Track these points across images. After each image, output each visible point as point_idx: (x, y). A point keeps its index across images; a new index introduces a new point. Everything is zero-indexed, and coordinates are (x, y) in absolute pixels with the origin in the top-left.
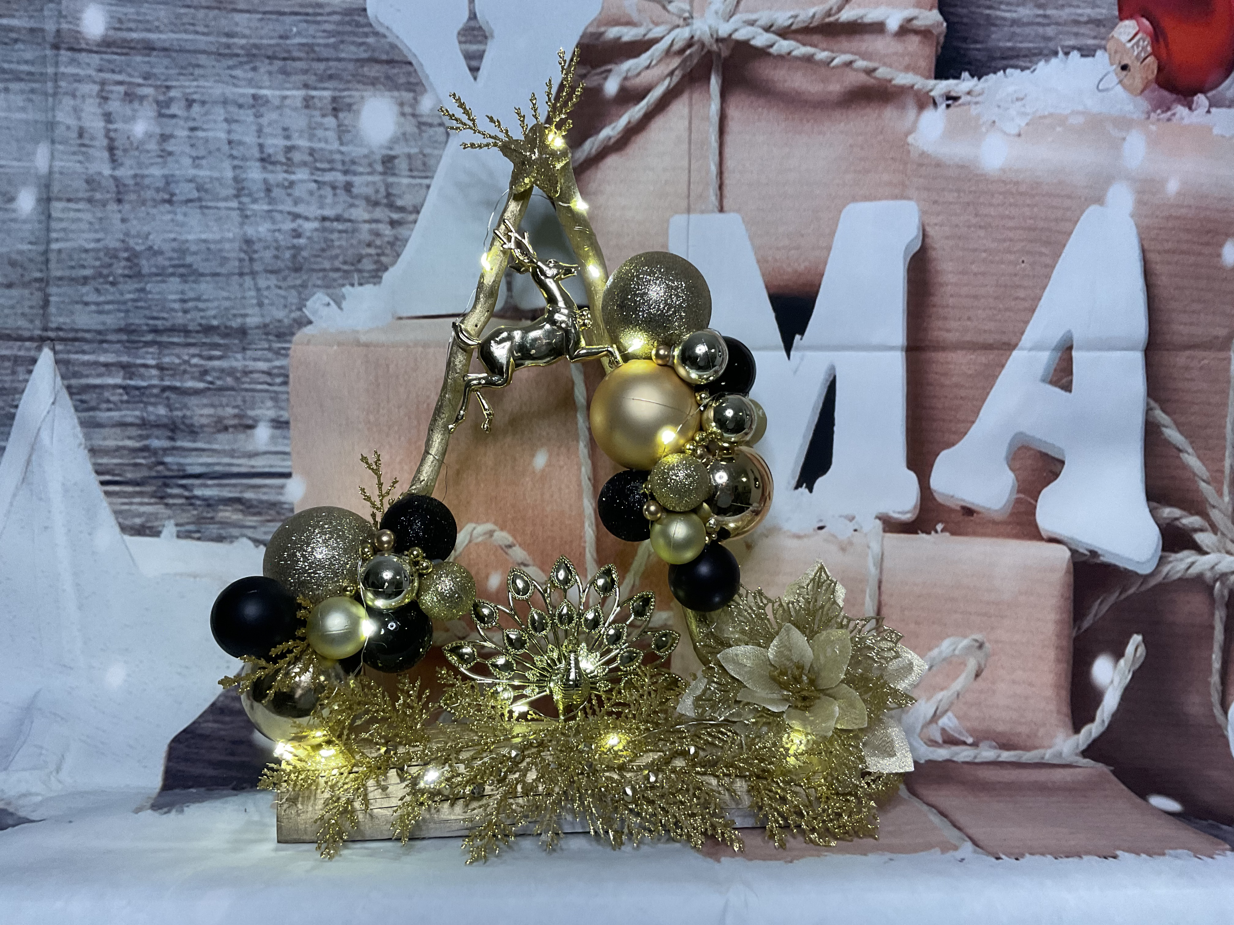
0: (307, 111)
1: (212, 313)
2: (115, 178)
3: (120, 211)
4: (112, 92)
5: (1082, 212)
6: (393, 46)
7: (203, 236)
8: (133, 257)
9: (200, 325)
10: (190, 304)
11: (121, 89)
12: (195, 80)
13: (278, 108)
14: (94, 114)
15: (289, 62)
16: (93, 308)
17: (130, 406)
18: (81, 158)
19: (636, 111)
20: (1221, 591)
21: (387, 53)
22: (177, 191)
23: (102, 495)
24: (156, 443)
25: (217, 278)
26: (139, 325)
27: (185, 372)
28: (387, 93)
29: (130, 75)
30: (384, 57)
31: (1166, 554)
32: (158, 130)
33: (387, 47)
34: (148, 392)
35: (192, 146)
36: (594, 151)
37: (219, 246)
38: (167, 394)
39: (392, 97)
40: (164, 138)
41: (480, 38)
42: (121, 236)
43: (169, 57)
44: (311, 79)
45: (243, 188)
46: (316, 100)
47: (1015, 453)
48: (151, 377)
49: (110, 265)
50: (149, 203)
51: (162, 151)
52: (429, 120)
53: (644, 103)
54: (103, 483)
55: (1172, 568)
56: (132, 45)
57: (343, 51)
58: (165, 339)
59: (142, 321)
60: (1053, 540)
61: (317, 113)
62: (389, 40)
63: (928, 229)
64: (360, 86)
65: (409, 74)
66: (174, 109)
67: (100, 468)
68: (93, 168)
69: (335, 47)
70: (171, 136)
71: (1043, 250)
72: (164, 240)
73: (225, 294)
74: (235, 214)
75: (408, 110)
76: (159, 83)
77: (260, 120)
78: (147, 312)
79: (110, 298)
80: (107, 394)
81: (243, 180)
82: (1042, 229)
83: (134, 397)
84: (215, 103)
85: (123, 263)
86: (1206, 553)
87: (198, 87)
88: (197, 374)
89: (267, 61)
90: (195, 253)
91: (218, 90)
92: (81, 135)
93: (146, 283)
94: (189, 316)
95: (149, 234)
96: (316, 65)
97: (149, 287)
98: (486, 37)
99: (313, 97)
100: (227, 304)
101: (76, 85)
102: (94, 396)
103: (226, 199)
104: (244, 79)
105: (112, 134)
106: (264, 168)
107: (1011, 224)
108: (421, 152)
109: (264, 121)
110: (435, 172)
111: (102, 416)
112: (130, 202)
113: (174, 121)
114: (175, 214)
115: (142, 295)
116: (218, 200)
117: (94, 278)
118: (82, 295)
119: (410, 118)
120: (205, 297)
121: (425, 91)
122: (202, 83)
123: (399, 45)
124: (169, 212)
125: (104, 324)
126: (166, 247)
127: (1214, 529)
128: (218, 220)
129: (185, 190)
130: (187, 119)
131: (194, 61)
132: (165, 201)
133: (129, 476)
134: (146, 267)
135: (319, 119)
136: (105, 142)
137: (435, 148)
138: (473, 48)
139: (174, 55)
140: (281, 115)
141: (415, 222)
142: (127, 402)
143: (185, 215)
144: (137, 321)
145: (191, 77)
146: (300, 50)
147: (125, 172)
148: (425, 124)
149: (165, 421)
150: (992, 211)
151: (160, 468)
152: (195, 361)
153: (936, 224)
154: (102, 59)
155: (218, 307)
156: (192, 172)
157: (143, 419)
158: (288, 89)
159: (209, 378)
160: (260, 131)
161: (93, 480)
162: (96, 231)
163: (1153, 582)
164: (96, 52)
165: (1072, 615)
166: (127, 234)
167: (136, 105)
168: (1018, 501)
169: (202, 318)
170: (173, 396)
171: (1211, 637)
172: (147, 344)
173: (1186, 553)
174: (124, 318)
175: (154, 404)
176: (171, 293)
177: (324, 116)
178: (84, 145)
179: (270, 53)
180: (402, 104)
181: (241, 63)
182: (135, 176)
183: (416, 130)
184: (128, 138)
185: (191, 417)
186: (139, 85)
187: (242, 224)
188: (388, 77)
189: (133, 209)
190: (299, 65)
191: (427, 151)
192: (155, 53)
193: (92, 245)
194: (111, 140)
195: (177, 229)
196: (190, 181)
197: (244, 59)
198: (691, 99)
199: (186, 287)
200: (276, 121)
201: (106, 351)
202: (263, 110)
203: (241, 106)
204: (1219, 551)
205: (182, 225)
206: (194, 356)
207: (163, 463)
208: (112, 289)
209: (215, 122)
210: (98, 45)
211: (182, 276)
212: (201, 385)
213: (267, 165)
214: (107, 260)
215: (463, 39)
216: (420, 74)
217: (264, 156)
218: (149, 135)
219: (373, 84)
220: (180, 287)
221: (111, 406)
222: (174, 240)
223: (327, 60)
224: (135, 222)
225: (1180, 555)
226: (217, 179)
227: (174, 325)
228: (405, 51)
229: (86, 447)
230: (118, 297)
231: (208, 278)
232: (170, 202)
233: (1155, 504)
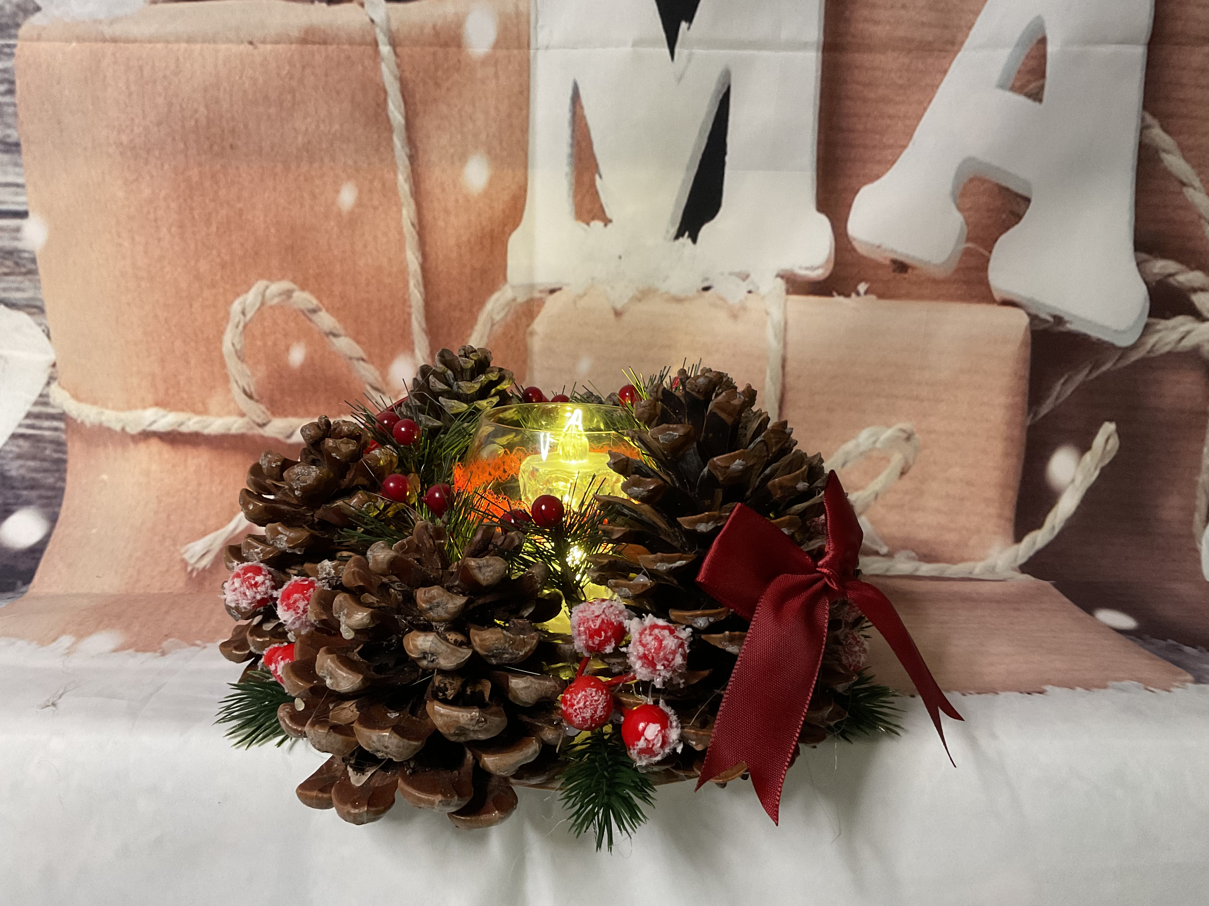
31: (1155, 321)
47: (965, 188)
55: (1160, 339)
60: (1007, 303)
86: (1205, 320)
163: (1135, 356)
165: (1027, 399)
168: (967, 252)
173: (1179, 319)
225: (1172, 322)
233: (1144, 256)
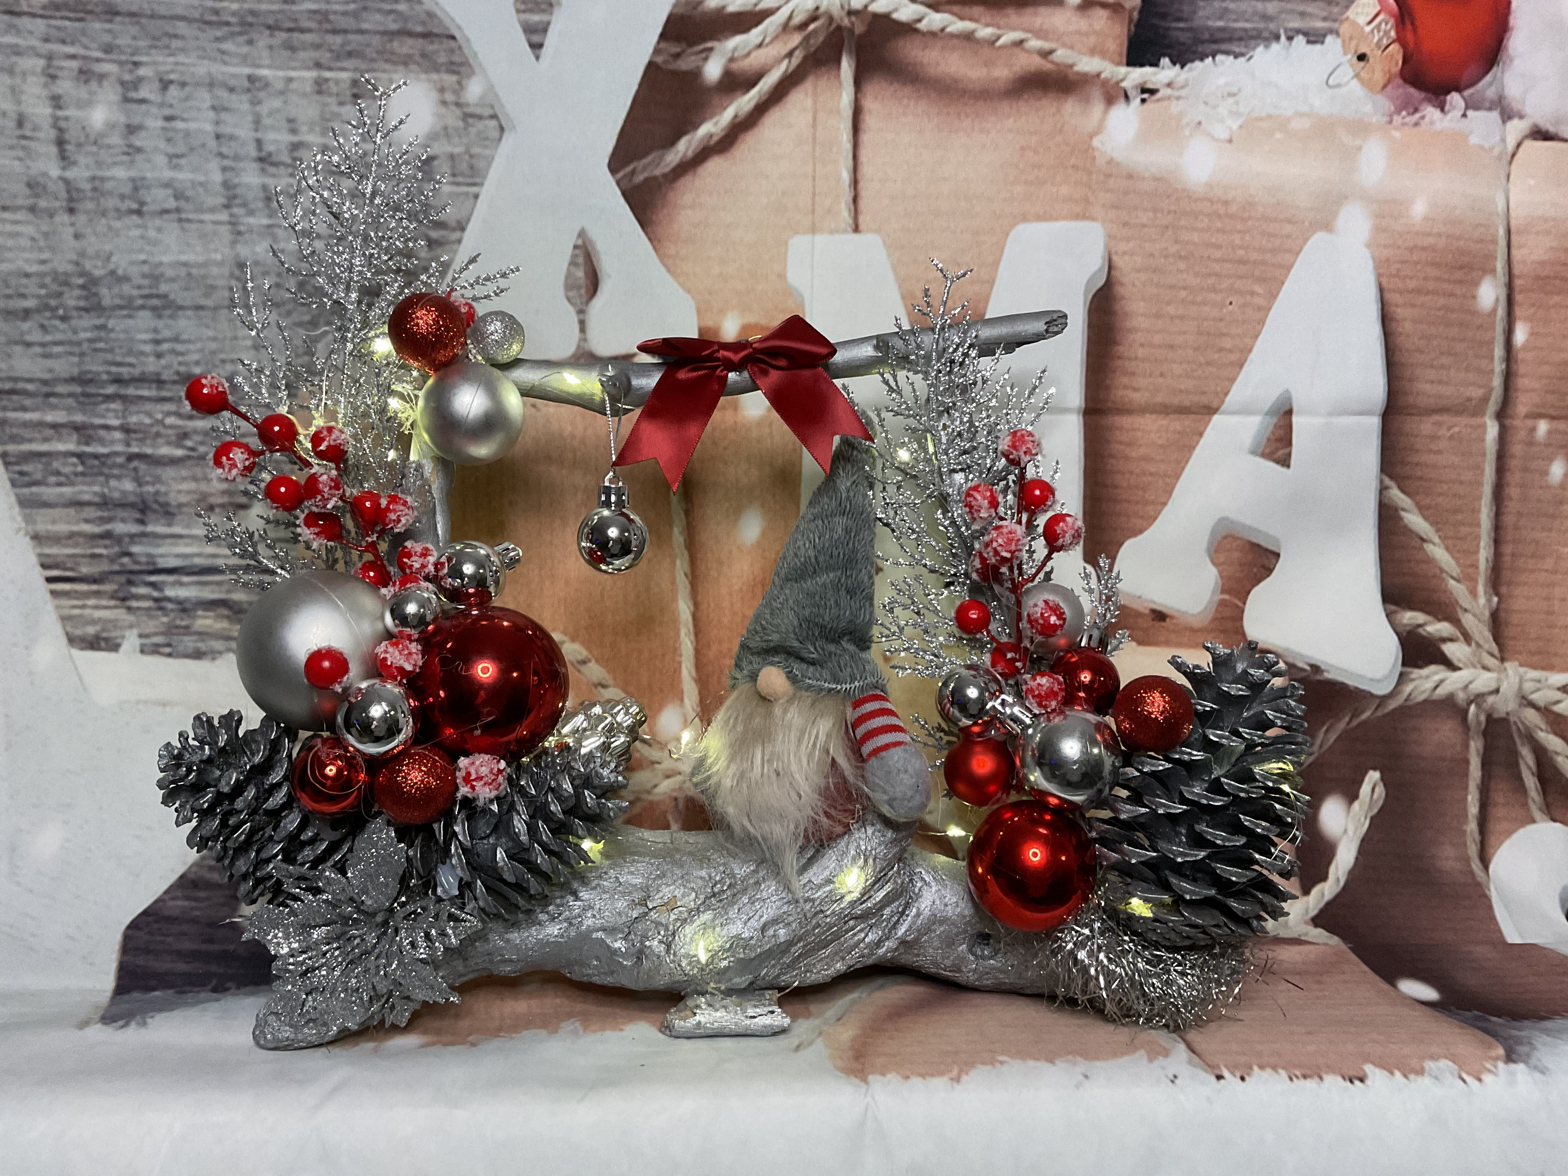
0: (318, 97)
1: (195, 357)
2: (66, 182)
3: (72, 224)
4: (62, 68)
5: (1306, 240)
6: (431, 15)
7: (183, 258)
8: (90, 284)
9: (178, 373)
10: (165, 346)
11: (74, 64)
12: (173, 55)
13: (282, 93)
14: (38, 97)
15: (296, 35)
16: (38, 350)
17: (87, 479)
18: (21, 154)
19: (745, 102)
20: (1477, 716)
21: (424, 23)
22: (149, 200)
23: (48, 596)
24: (120, 528)
25: (202, 313)
26: (98, 373)
27: (158, 435)
28: (424, 76)
29: (86, 47)
30: (419, 29)
31: (1409, 670)
32: (122, 119)
33: (423, 16)
34: (109, 462)
35: (169, 140)
36: (690, 154)
37: (203, 271)
38: (135, 463)
39: (429, 81)
40: (132, 129)
41: (543, 6)
42: (74, 257)
43: (138, 23)
44: (325, 56)
45: (235, 197)
46: (331, 84)
47: (1219, 544)
48: (112, 442)
49: (60, 295)
50: (112, 214)
51: (130, 146)
52: (478, 111)
53: (754, 91)
54: (50, 580)
55: (1415, 688)
56: (89, 7)
57: (366, 21)
58: (131, 391)
59: (101, 369)
61: (332, 100)
62: (425, 7)
63: (1114, 258)
64: (387, 66)
65: (452, 51)
66: (144, 92)
67: (47, 561)
68: (37, 167)
69: (355, 15)
70: (140, 128)
71: (1258, 289)
72: (132, 263)
73: (211, 333)
74: (224, 230)
75: (449, 97)
76: (123, 58)
77: (258, 108)
78: (109, 357)
79: (59, 337)
80: (55, 465)
81: (235, 186)
82: (1255, 262)
83: (92, 467)
84: (198, 84)
85: (77, 292)
86: (1459, 669)
87: (177, 64)
88: (173, 438)
89: (268, 32)
90: (172, 280)
91: (202, 69)
92: (20, 124)
93: (109, 318)
94: (163, 362)
95: (111, 254)
96: (330, 38)
97: (111, 323)
98: (551, 5)
99: (327, 80)
100: (213, 346)
101: (14, 59)
102: (40, 466)
103: (212, 210)
104: (237, 55)
105: (63, 124)
106: (263, 170)
107: (1218, 254)
108: (467, 152)
109: (264, 109)
110: (485, 177)
111: (49, 492)
112: (86, 212)
113: (144, 107)
114: (144, 227)
115: (103, 334)
116: (202, 211)
117: (38, 310)
118: (23, 333)
119: (454, 108)
120: (185, 337)
121: (473, 73)
122: (181, 58)
123: (439, 13)
124: (138, 226)
125: (51, 371)
126: (134, 271)
127: (1467, 638)
128: (203, 236)
129: (158, 197)
130: (162, 105)
131: (169, 29)
132: (131, 212)
133: (85, 570)
134: (107, 296)
135: (335, 108)
136: (53, 134)
137: (486, 147)
138: (536, 18)
139: (144, 21)
140: (285, 102)
141: (459, 241)
142: (83, 474)
143: (159, 230)
144: (95, 368)
145: (167, 51)
146: (309, 19)
147: (79, 173)
148: (472, 116)
149: (132, 499)
150: (1195, 237)
151: (125, 560)
152: (170, 420)
153: (1125, 253)
154: (49, 26)
155: (201, 350)
156: (168, 174)
157: (103, 496)
158: (294, 69)
159: (189, 443)
160: (257, 123)
161: (38, 575)
162: (41, 250)
163: (1393, 705)
164: (42, 17)
166: (82, 254)
167: (94, 85)
168: (1222, 604)
169: (180, 364)
170: (143, 467)
171: (1466, 774)
172: (108, 398)
173: (1433, 668)
174: (79, 365)
175: (118, 478)
176: (140, 331)
177: (341, 104)
178: (24, 137)
179: (271, 22)
180: (442, 90)
181: (233, 34)
182: (93, 178)
183: (461, 124)
184: (83, 128)
185: (166, 494)
186: (98, 60)
187: (234, 243)
188: (424, 55)
189: (91, 221)
190: (308, 37)
191: (475, 150)
192: (118, 19)
193: (34, 268)
194: (61, 130)
195: (147, 248)
196: (167, 185)
197: (238, 29)
198: (815, 88)
199: (160, 324)
200: (278, 110)
201: (53, 407)
202: (262, 94)
203: (232, 90)
204: (1474, 667)
205: (155, 243)
206: (168, 414)
207: (128, 554)
208: (62, 326)
209: (199, 109)
210: (44, 7)
211: (154, 309)
212: (179, 453)
213: (267, 167)
214: (55, 287)
215: (523, 7)
216: (466, 51)
217: (263, 154)
218: (111, 126)
219: (406, 64)
220: (154, 323)
221: (62, 479)
222: (144, 262)
223: (345, 32)
224: (93, 239)
225: (1425, 671)
226: (201, 184)
227: (143, 373)
228: (447, 22)
229: (27, 533)
230: (70, 336)
231: (190, 313)
232: (139, 213)
233: (1393, 608)
